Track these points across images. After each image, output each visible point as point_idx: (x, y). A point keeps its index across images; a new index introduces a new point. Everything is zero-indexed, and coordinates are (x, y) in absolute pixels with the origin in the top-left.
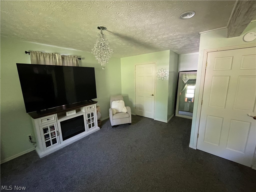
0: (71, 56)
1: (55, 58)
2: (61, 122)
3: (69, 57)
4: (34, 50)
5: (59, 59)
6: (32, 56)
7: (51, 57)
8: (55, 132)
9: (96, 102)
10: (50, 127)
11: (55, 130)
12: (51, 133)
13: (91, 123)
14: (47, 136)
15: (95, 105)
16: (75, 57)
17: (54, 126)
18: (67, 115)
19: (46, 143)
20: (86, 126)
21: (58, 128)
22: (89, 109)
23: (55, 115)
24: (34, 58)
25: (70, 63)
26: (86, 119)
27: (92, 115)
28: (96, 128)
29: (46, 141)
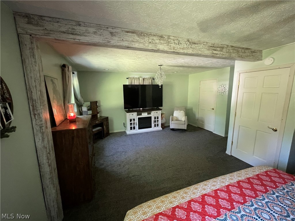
0: (148, 78)
1: (140, 80)
2: (138, 118)
3: (147, 79)
4: (130, 77)
5: (141, 81)
6: (129, 80)
7: (138, 80)
8: (135, 123)
9: (161, 110)
10: (133, 119)
11: (135, 122)
12: (133, 123)
13: (156, 123)
14: (131, 124)
15: (160, 111)
16: (151, 78)
17: (135, 119)
18: (142, 115)
19: (131, 127)
20: (153, 125)
21: (137, 121)
22: (156, 113)
23: (136, 113)
24: (130, 81)
25: (147, 82)
26: (153, 119)
27: (158, 118)
28: (160, 128)
29: (131, 126)
